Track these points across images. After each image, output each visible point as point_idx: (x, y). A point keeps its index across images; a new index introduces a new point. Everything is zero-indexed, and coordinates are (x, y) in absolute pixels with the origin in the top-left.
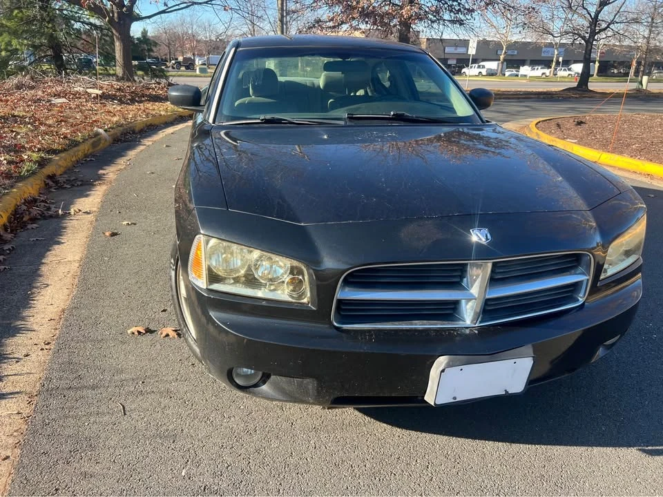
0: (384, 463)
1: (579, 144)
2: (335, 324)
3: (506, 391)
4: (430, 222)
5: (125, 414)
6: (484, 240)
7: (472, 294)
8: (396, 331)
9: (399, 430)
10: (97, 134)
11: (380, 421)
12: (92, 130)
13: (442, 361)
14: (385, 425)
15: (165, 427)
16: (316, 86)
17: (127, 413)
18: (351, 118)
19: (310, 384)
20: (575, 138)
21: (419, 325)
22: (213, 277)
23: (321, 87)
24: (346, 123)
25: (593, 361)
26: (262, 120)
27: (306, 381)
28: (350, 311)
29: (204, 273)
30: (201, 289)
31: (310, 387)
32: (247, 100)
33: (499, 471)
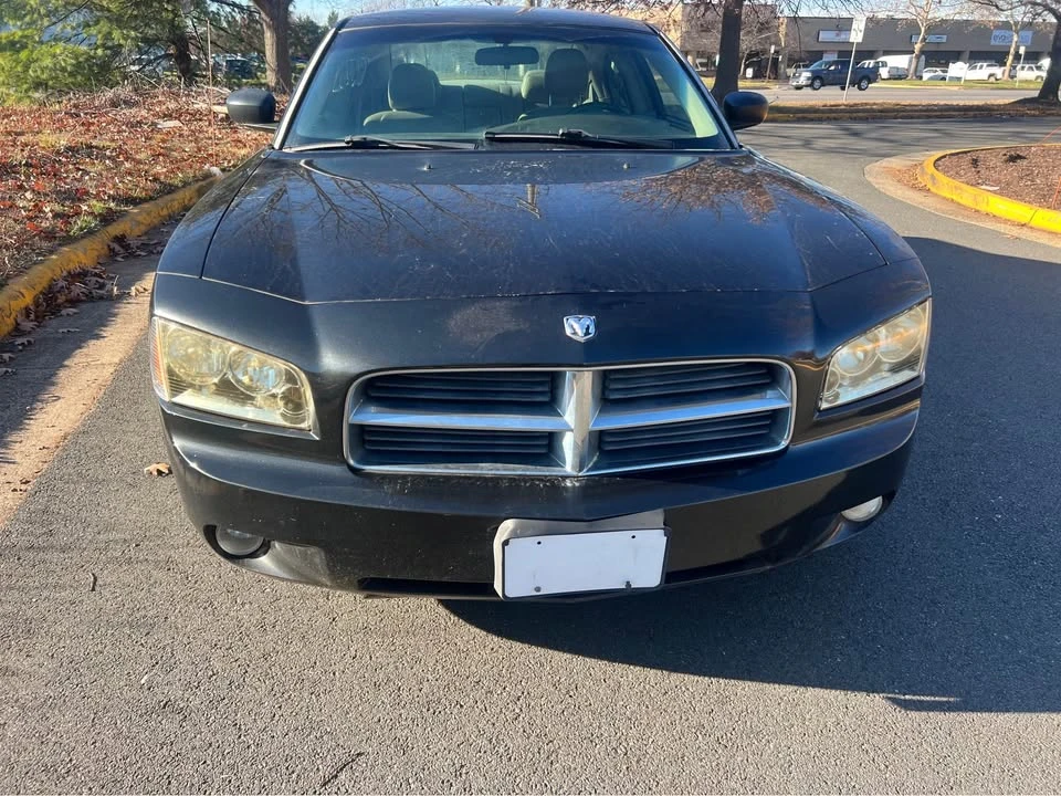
0: (452, 688)
1: (1001, 194)
2: (352, 462)
3: (628, 583)
4: (504, 303)
5: (93, 590)
6: (580, 332)
7: (566, 424)
8: (448, 478)
9: (496, 639)
10: (208, 175)
11: (471, 623)
12: (201, 168)
13: (507, 526)
14: (478, 630)
15: (143, 613)
16: (515, 92)
17: (97, 588)
18: (492, 139)
19: (317, 555)
20: (997, 182)
21: (487, 469)
22: (177, 385)
23: (523, 95)
24: (476, 147)
25: (826, 545)
26: (348, 143)
27: (312, 550)
28: (374, 443)
29: (164, 376)
30: (164, 402)
31: (317, 560)
32: (382, 115)
33: (632, 713)
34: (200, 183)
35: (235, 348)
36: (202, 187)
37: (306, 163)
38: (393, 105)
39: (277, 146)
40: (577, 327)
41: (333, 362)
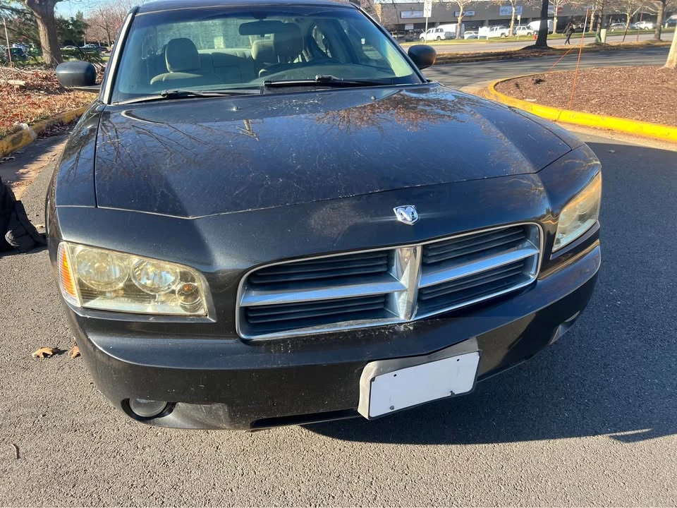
0: (322, 485)
1: (538, 103)
2: (243, 336)
3: (451, 392)
4: (346, 202)
5: (18, 457)
6: (409, 219)
7: (402, 285)
8: (317, 337)
12: (11, 125)
13: (371, 368)
15: (64, 469)
16: (247, 56)
17: (21, 455)
18: (269, 86)
19: (220, 409)
20: (534, 97)
21: (344, 326)
22: (87, 294)
23: (254, 57)
24: (262, 92)
26: (164, 95)
27: (215, 406)
28: (258, 318)
29: (76, 289)
30: (76, 308)
31: (221, 413)
33: (452, 478)
34: (13, 135)
35: (135, 260)
36: (15, 138)
37: (127, 114)
38: (171, 68)
39: (105, 101)
40: (405, 215)
41: (224, 262)
